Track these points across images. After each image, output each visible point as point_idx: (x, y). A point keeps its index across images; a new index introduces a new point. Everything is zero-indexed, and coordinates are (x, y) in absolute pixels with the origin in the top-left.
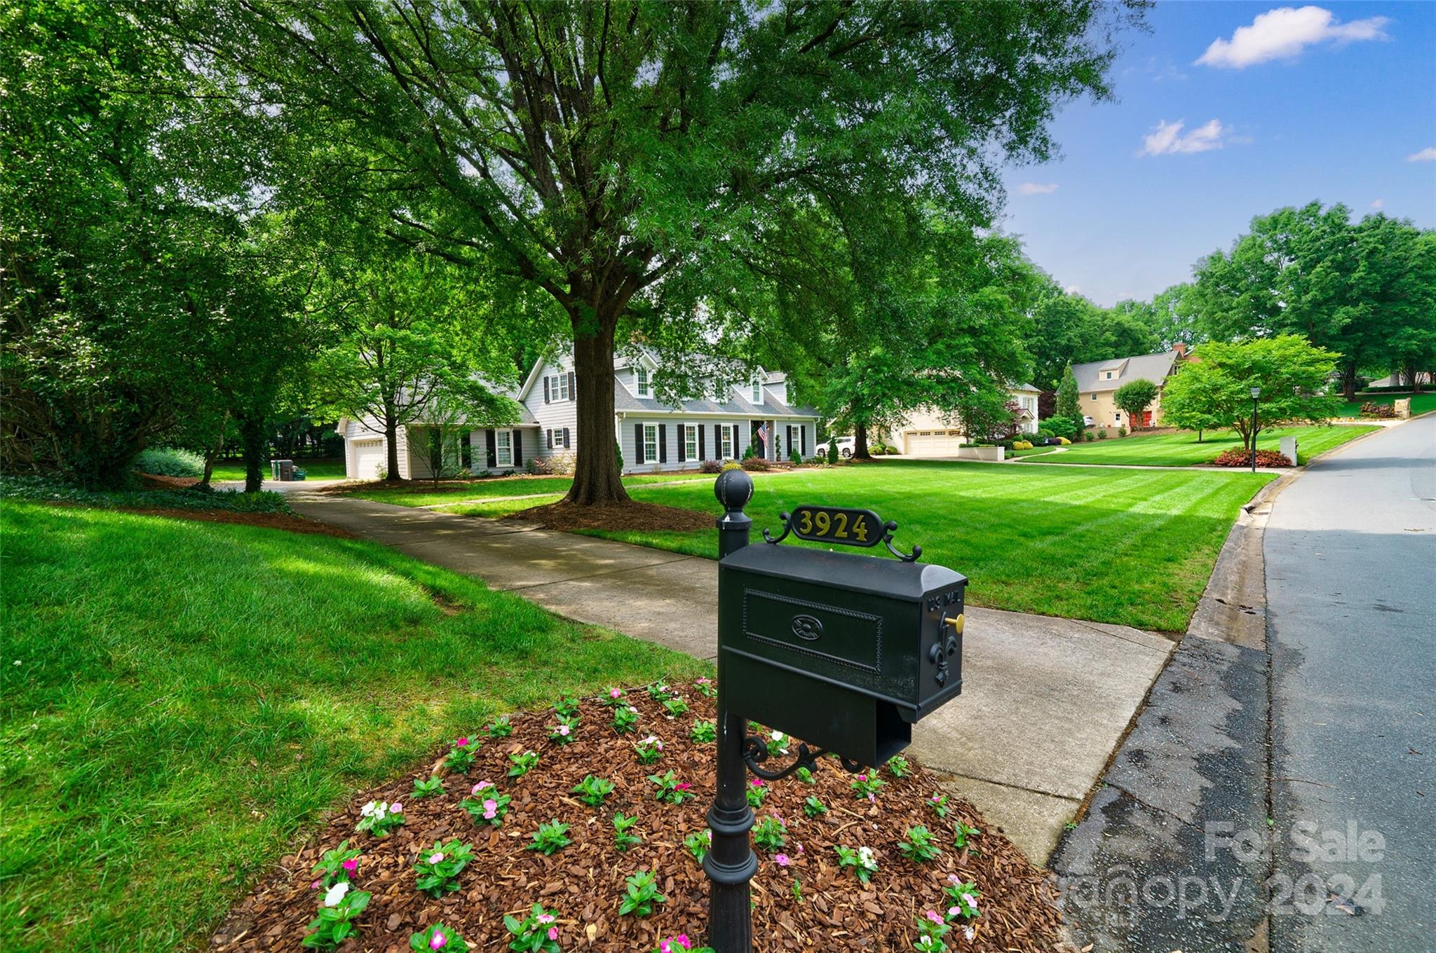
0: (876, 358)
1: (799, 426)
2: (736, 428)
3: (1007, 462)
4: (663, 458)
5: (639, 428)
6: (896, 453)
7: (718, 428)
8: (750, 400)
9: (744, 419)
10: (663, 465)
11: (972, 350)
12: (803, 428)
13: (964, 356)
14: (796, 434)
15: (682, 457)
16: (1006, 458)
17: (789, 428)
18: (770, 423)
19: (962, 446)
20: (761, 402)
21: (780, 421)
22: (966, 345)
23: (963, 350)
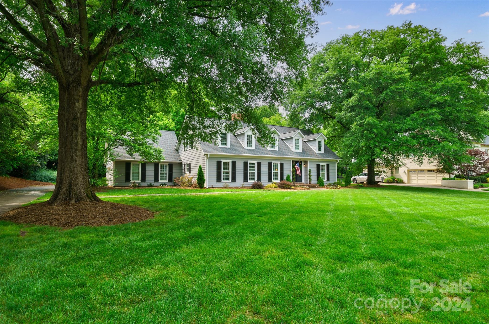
0: (369, 124)
1: (325, 164)
2: (282, 165)
3: (476, 190)
4: (234, 180)
5: (219, 163)
6: (402, 182)
7: (270, 164)
8: (294, 150)
9: (288, 160)
10: (233, 183)
11: (438, 116)
12: (328, 166)
13: (433, 121)
14: (323, 169)
15: (245, 180)
16: (475, 188)
17: (318, 166)
18: (306, 162)
19: (444, 179)
20: (300, 150)
21: (312, 161)
22: (433, 114)
23: (431, 117)
